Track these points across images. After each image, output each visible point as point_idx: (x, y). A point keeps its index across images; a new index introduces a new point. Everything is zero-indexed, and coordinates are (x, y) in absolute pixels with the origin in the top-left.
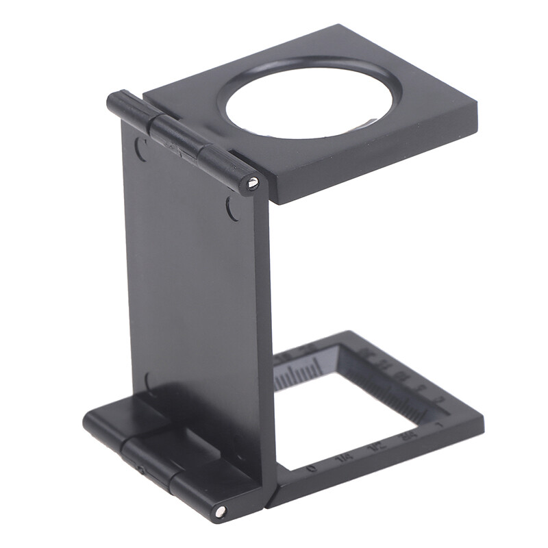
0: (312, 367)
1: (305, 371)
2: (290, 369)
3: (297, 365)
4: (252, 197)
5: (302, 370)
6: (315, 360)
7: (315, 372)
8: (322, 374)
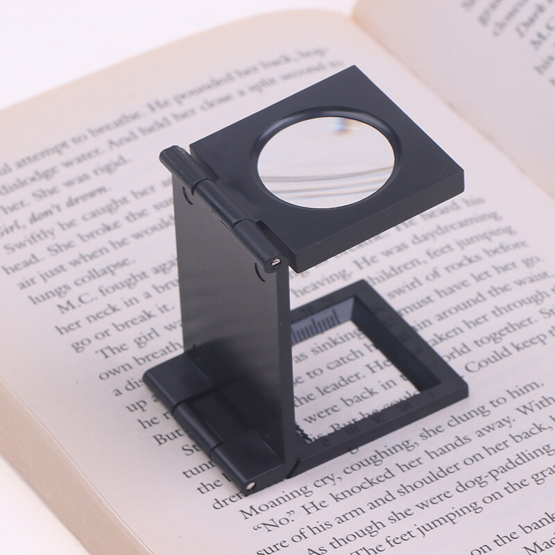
0: (331, 318)
1: (325, 321)
2: (313, 320)
3: (319, 317)
4: (275, 273)
5: (323, 322)
6: (334, 311)
7: (334, 322)
8: (339, 323)
